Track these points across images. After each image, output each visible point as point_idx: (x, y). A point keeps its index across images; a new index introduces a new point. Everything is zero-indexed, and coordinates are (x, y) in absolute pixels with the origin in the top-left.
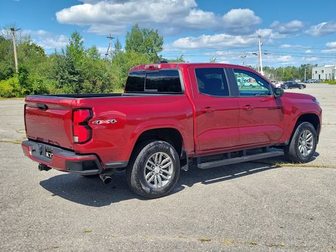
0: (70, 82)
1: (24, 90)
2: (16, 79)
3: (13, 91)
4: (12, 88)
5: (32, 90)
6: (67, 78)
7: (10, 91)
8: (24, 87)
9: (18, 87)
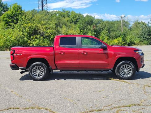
0: (147, 39)
1: (123, 43)
2: (120, 39)
3: (119, 43)
4: (118, 42)
5: (127, 43)
6: (146, 37)
7: (117, 43)
8: (124, 41)
9: (121, 41)
